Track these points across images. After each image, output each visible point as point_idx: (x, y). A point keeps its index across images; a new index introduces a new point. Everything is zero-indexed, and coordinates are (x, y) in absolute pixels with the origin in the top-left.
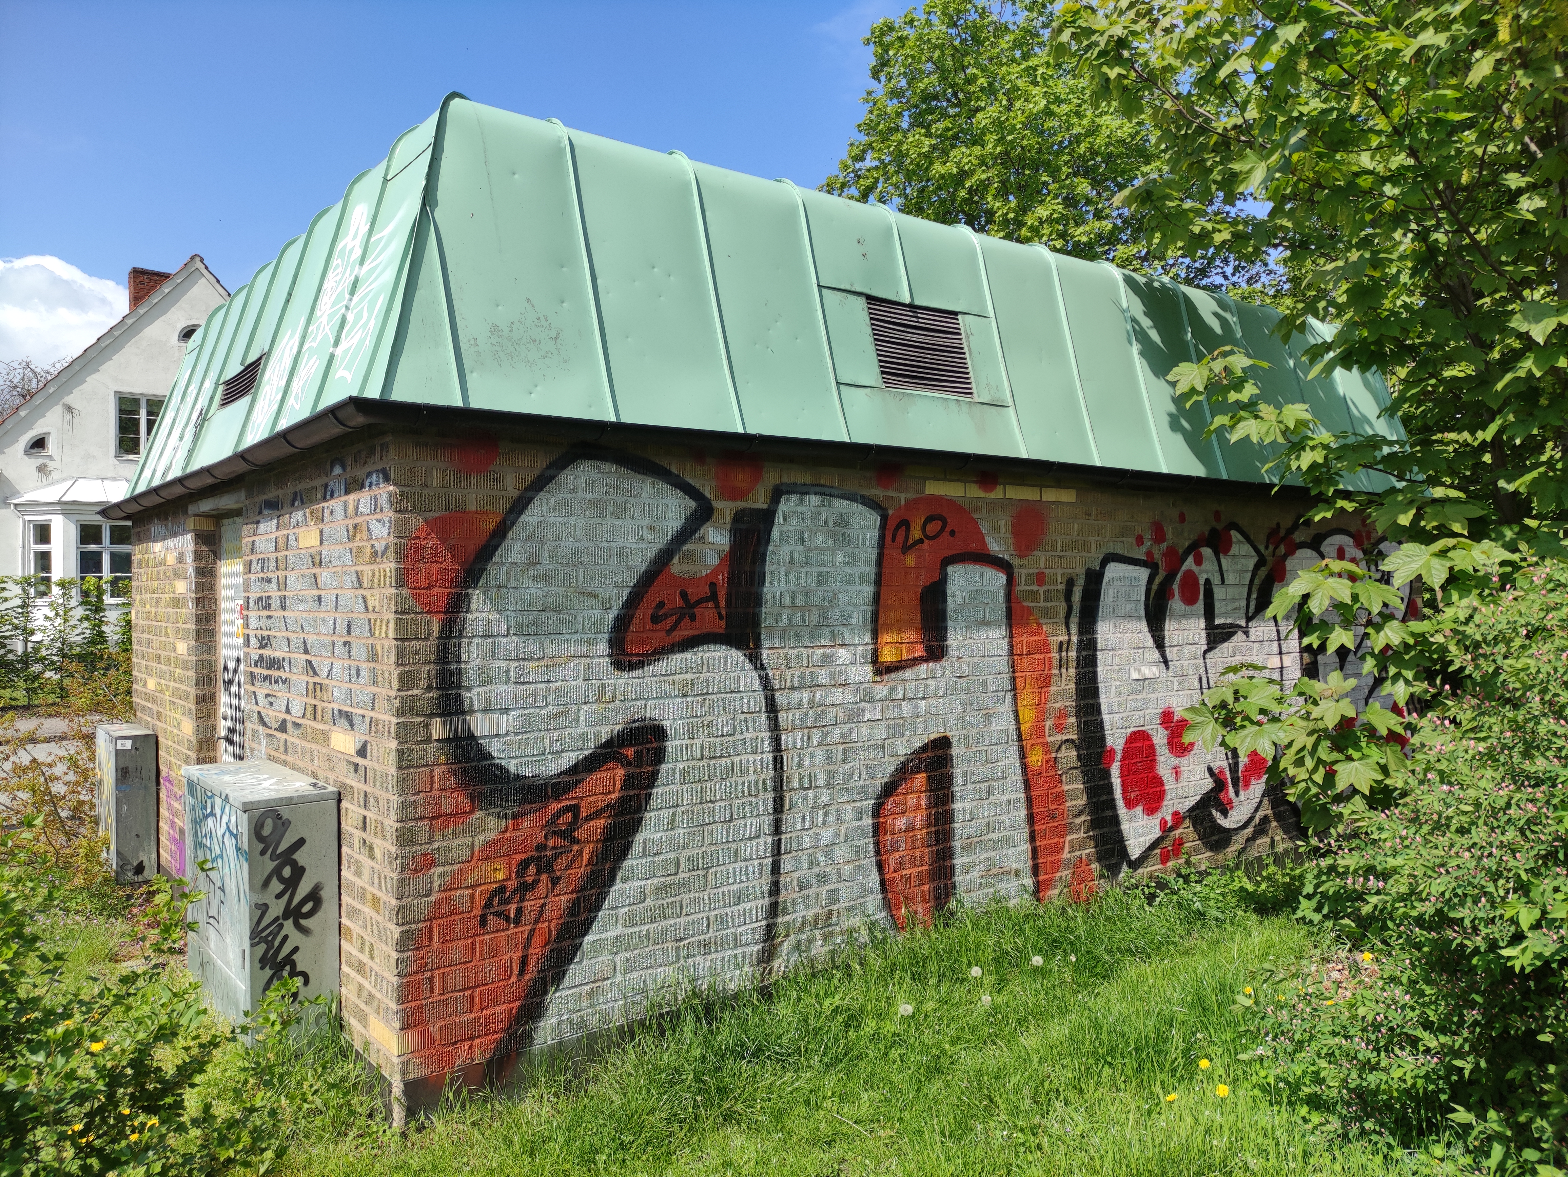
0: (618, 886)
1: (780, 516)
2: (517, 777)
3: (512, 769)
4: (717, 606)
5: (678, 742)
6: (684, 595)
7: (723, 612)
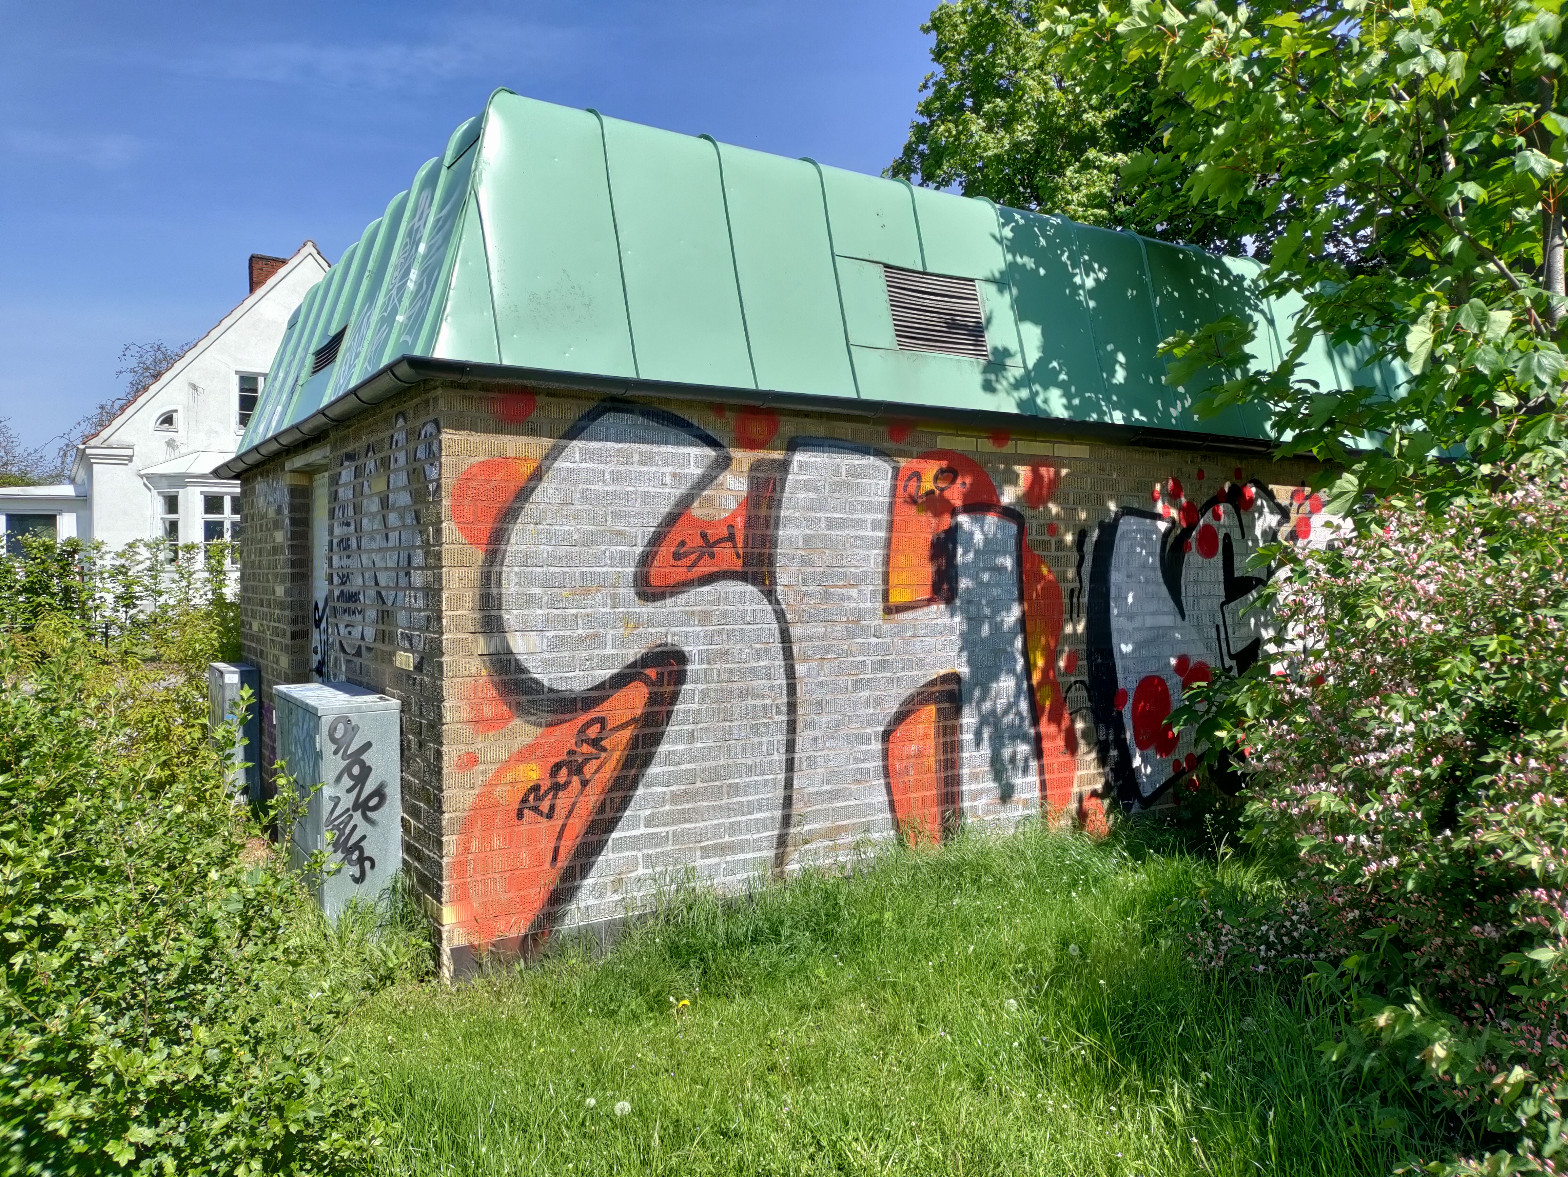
0: (640, 791)
1: (795, 466)
2: (551, 690)
3: (546, 683)
4: (735, 547)
5: (697, 667)
6: (704, 536)
7: (741, 552)
